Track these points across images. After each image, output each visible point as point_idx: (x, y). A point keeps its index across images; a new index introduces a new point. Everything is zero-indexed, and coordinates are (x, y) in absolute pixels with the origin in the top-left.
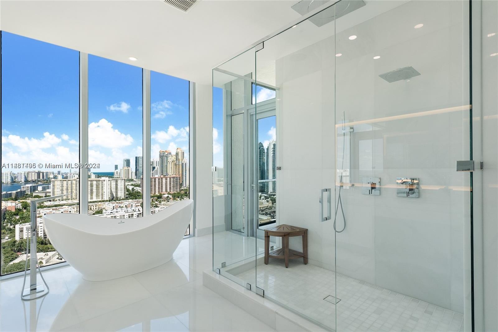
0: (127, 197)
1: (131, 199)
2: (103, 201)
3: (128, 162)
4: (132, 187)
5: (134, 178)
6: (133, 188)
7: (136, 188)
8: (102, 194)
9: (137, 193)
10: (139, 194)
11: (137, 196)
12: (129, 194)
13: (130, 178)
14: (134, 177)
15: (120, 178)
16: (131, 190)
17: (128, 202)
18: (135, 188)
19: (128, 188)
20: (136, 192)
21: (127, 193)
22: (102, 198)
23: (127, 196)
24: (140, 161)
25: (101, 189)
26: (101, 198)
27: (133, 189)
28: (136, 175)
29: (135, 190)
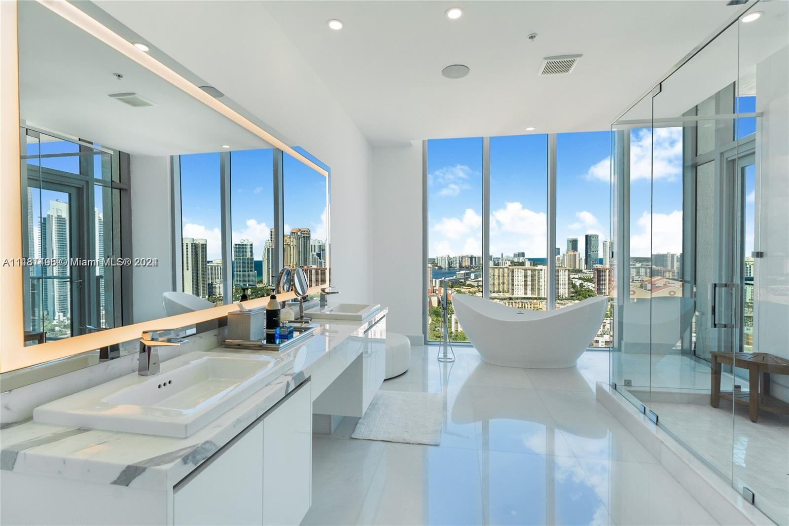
0: (572, 296)
1: (578, 299)
2: (540, 299)
3: (574, 244)
4: (581, 281)
5: (583, 268)
6: (582, 284)
7: (586, 283)
8: (539, 289)
9: (588, 291)
10: (590, 294)
11: (587, 296)
12: (576, 292)
13: (577, 267)
14: (583, 266)
15: (562, 267)
16: (579, 287)
17: (574, 303)
18: (585, 284)
19: (573, 282)
20: (585, 290)
21: (572, 290)
22: (539, 294)
23: (573, 295)
24: (592, 242)
25: (537, 281)
26: (537, 295)
27: (581, 284)
28: (586, 263)
29: (585, 286)
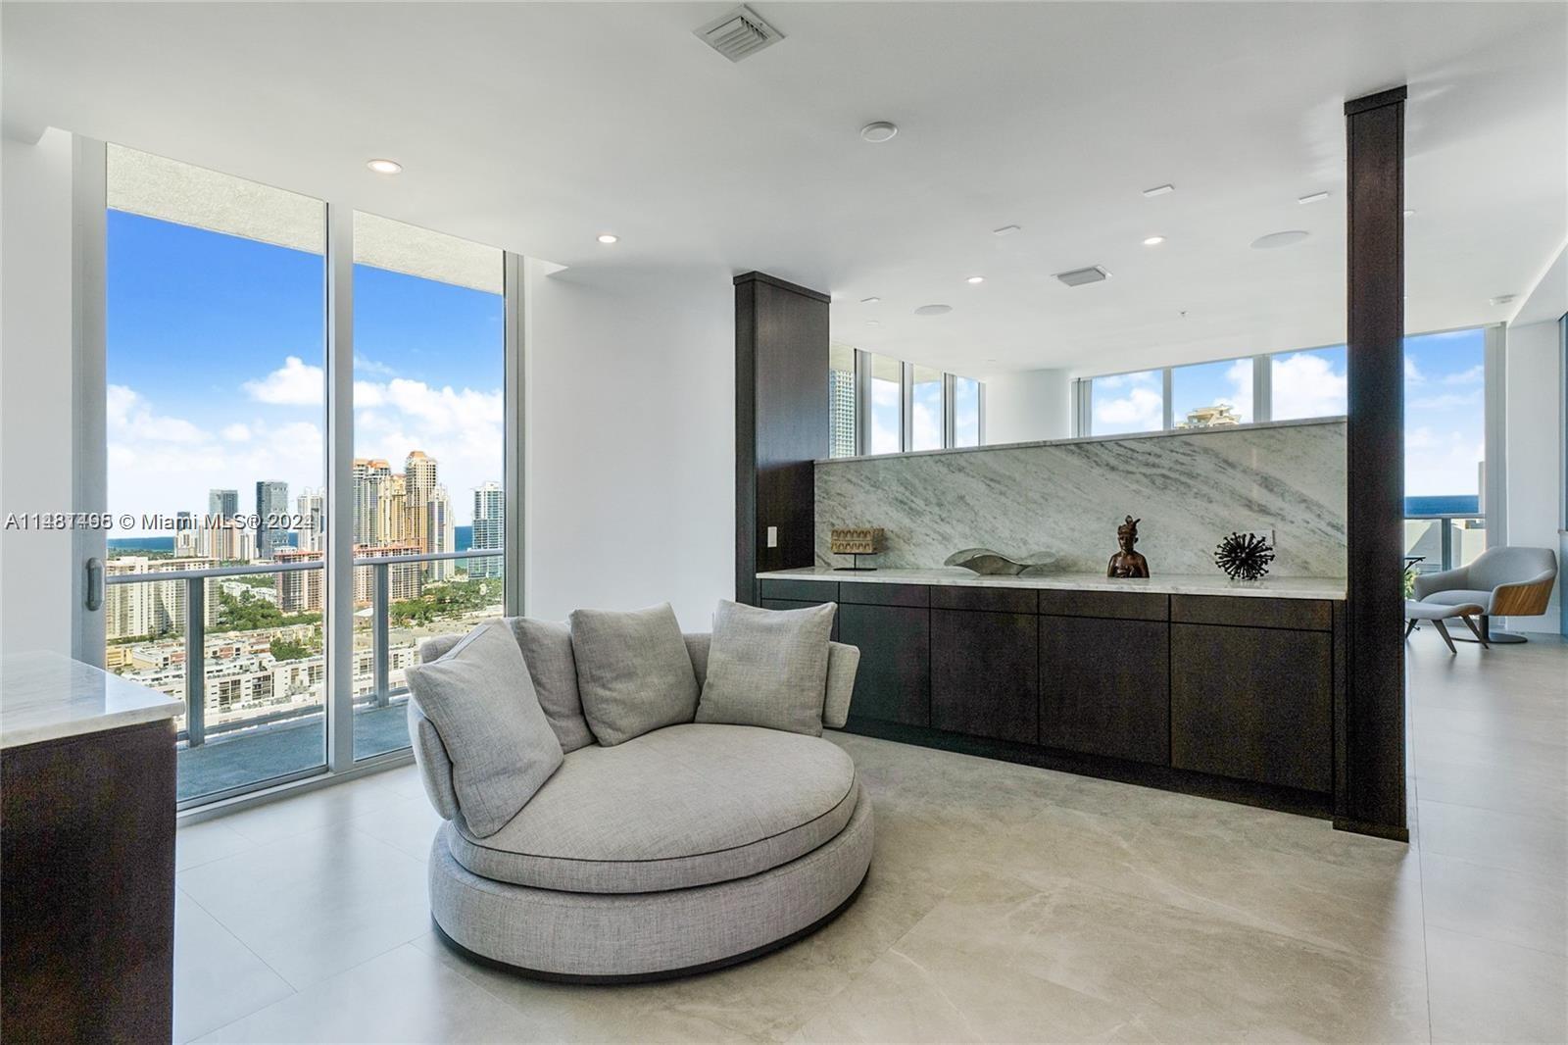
0: (221, 623)
1: (234, 629)
2: (128, 641)
3: (229, 501)
4: (244, 587)
5: (251, 557)
6: (248, 591)
7: (257, 589)
8: (124, 617)
9: (262, 607)
10: (266, 611)
11: (259, 617)
12: (231, 613)
13: (237, 555)
14: (251, 552)
15: (197, 557)
16: (239, 599)
17: (225, 639)
18: (254, 591)
19: (226, 590)
20: (255, 604)
21: (223, 608)
22: (123, 630)
23: (223, 619)
24: (273, 497)
25: (118, 598)
26: (118, 631)
27: (245, 595)
28: (259, 545)
29: (254, 597)
